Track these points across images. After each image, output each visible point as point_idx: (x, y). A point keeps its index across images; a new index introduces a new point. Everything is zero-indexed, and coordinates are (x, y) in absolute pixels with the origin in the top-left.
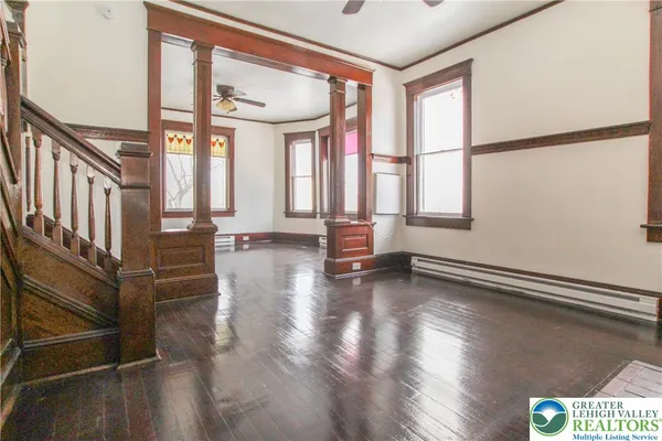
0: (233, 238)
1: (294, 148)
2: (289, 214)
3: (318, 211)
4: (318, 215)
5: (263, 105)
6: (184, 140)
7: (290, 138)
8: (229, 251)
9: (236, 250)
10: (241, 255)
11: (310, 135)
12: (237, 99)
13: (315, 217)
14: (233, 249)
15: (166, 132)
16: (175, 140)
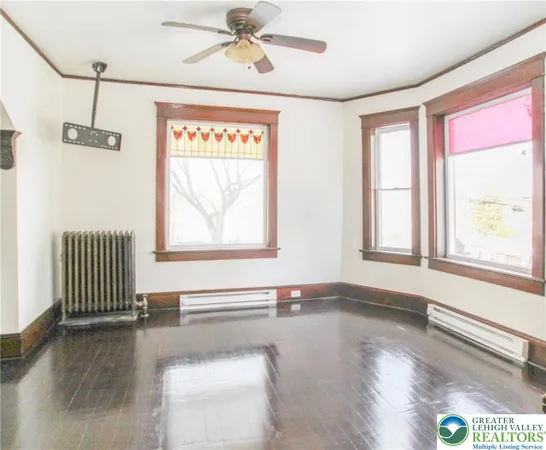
0: (273, 295)
1: (378, 140)
2: (369, 254)
3: (425, 251)
4: (425, 262)
5: (318, 46)
6: (199, 135)
7: (370, 124)
8: (266, 316)
9: (279, 315)
10: (286, 321)
11: (409, 115)
12: (267, 38)
13: (419, 264)
14: (273, 312)
15: (170, 123)
16: (185, 135)
